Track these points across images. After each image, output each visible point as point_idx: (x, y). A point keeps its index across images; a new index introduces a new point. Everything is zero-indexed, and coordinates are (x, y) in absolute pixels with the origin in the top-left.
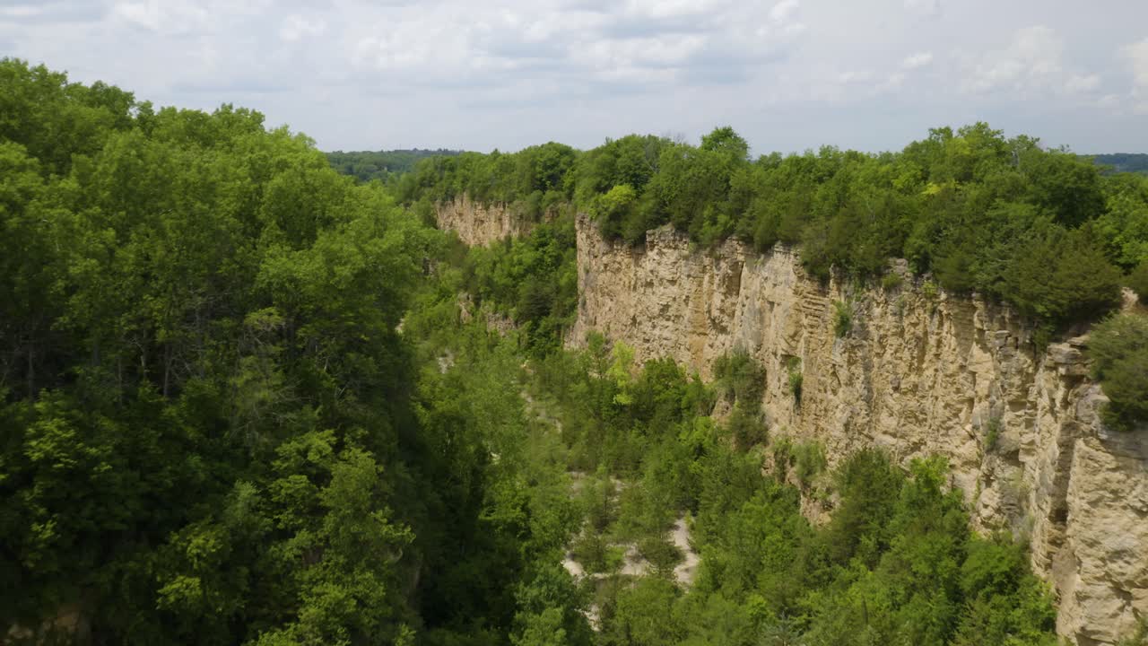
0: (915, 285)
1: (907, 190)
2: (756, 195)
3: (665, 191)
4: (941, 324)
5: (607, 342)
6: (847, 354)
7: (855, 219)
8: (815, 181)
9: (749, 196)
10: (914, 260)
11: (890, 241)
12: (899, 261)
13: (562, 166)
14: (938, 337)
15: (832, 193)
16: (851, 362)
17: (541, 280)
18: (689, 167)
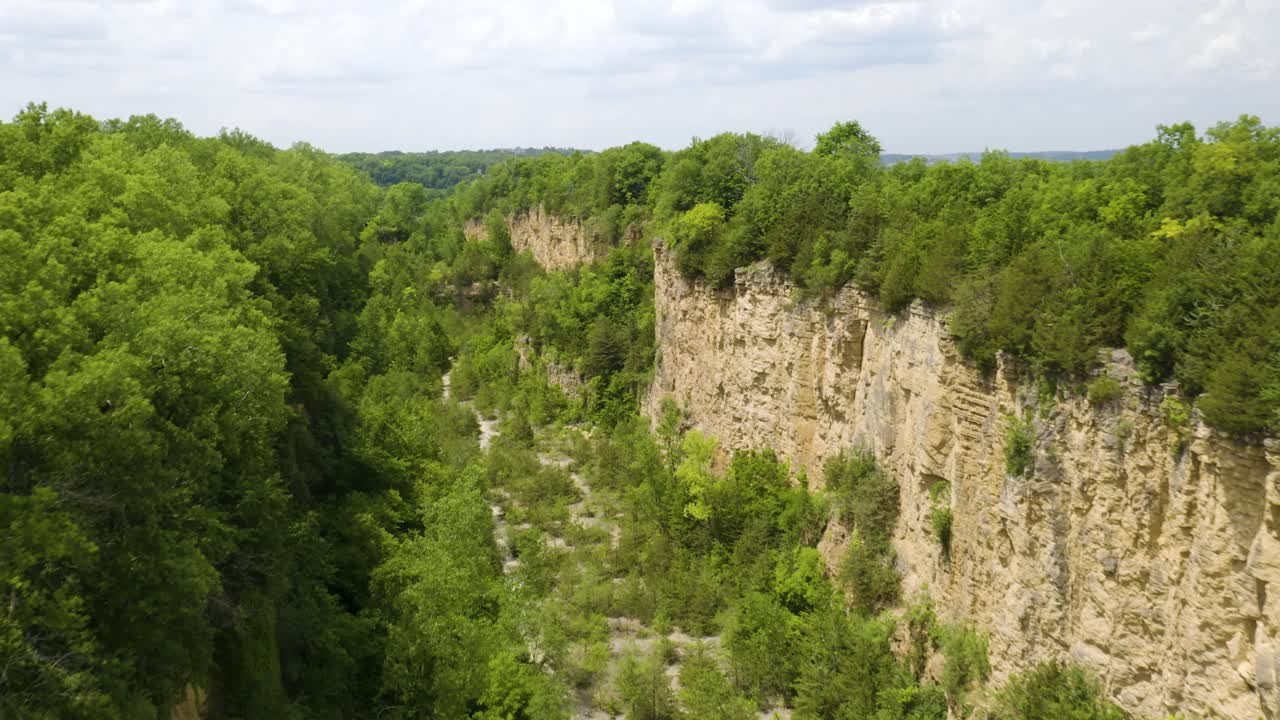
0: (1146, 402)
1: (1125, 228)
2: (886, 222)
3: (761, 215)
4: (1195, 476)
5: (687, 417)
6: (1025, 506)
7: (1039, 278)
8: (973, 203)
9: (876, 224)
10: (1148, 359)
11: (1101, 318)
12: (1118, 353)
13: (646, 173)
14: (1189, 498)
15: (1001, 226)
16: (1032, 519)
17: (615, 321)
18: (795, 179)
